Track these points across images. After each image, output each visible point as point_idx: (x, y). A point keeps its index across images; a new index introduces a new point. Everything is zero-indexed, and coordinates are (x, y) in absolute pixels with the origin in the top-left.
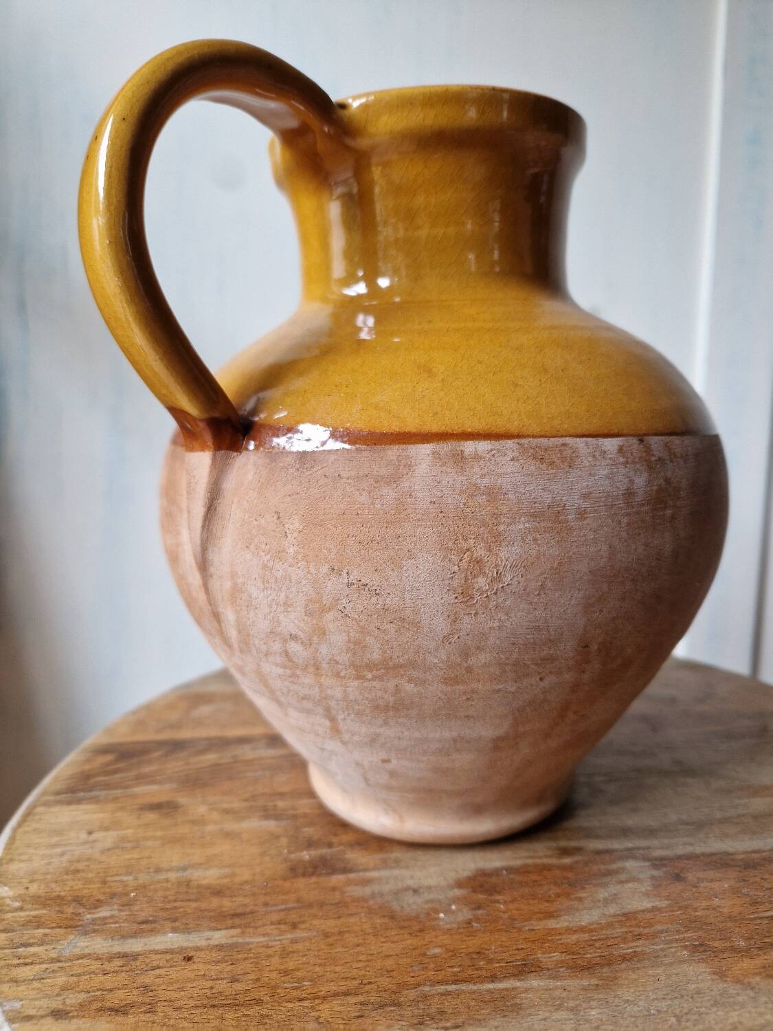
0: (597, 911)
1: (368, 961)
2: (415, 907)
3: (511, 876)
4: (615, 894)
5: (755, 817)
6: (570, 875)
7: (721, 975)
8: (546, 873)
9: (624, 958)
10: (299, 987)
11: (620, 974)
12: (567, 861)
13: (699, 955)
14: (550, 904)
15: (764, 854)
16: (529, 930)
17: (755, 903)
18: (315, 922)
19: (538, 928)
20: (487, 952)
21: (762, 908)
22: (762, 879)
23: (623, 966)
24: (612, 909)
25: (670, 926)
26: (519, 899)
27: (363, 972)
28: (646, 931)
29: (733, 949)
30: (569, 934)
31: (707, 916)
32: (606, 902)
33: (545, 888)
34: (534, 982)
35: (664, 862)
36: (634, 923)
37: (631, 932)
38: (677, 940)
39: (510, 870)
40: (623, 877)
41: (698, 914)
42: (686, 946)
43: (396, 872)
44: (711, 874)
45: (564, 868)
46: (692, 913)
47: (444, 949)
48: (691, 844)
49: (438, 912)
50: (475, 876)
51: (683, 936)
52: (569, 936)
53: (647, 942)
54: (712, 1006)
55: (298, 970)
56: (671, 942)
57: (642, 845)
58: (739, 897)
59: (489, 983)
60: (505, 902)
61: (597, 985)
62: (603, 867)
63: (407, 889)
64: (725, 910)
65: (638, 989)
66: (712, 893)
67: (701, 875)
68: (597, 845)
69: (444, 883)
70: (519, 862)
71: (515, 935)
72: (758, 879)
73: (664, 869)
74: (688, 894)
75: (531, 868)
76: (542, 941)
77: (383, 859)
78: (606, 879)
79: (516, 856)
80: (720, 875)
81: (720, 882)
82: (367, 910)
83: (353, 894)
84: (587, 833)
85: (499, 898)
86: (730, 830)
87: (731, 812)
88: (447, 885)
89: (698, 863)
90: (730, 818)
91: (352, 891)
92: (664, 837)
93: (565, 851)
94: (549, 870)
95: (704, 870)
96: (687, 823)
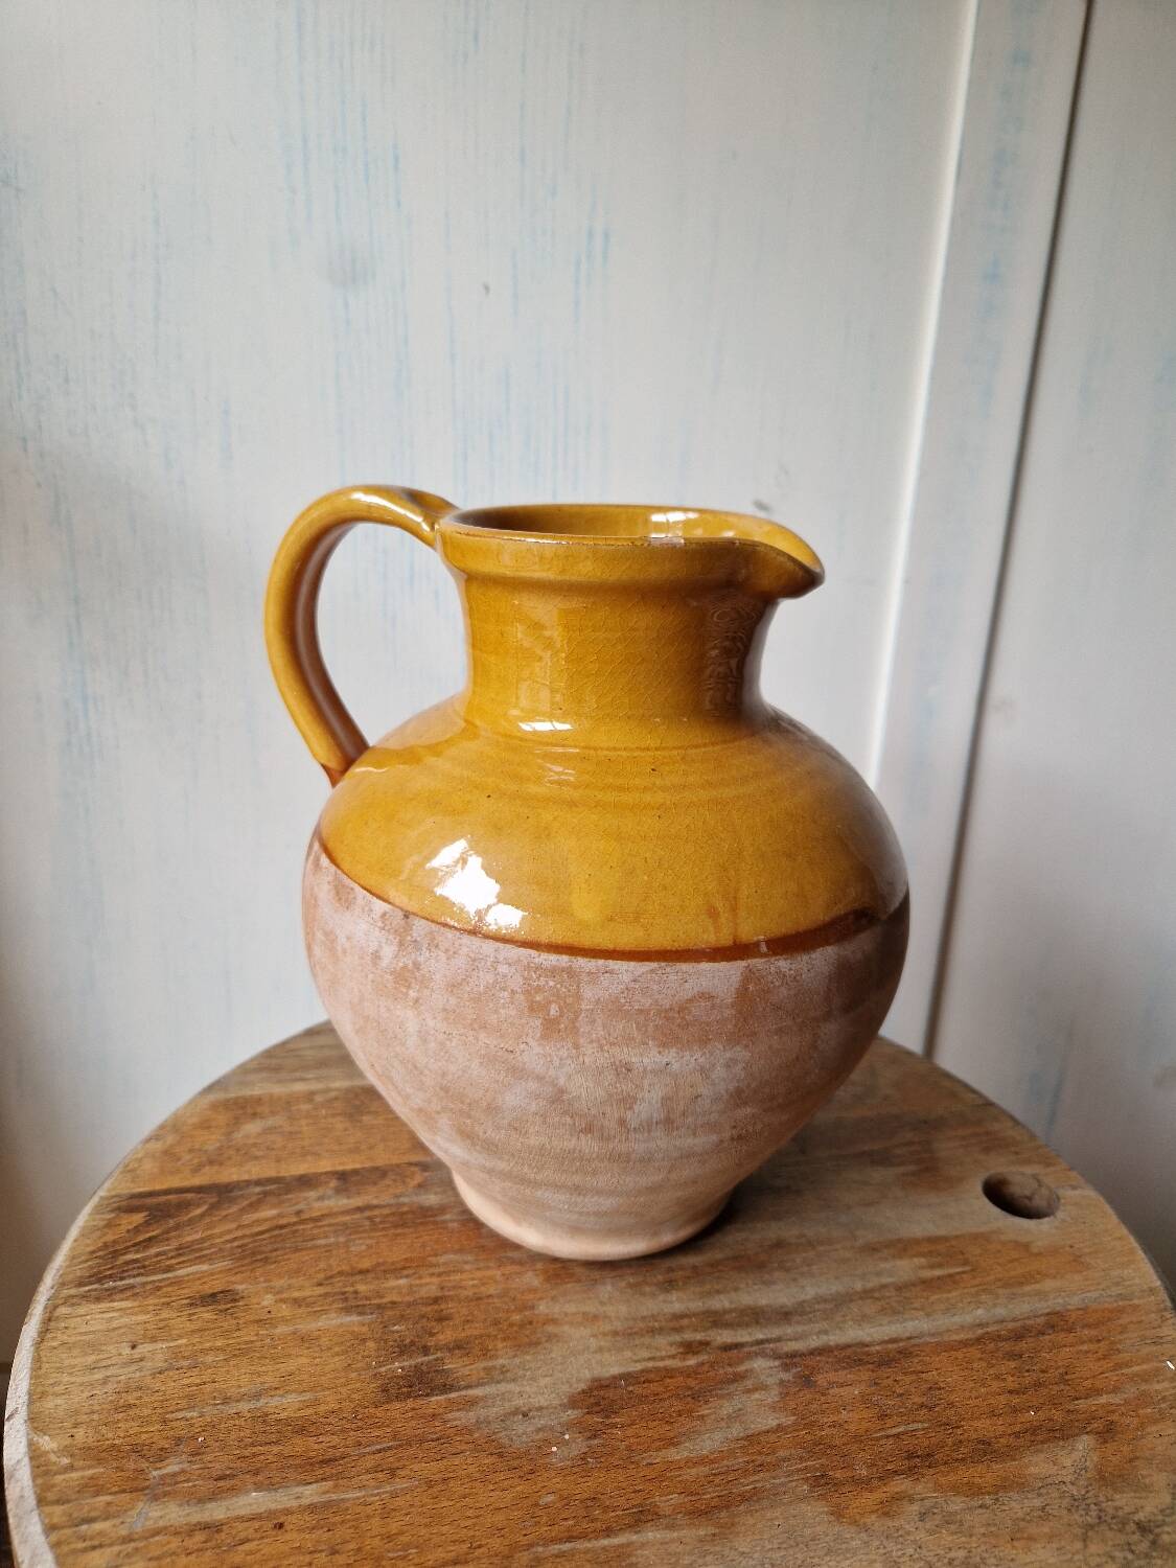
0: (720, 1434)
1: (477, 1517)
2: (524, 1438)
3: (631, 1388)
4: (740, 1410)
5: (899, 1288)
6: (692, 1383)
7: (838, 1514)
8: (668, 1381)
9: (744, 1498)
10: (405, 1557)
11: (737, 1520)
12: (692, 1361)
13: (819, 1490)
14: (670, 1428)
15: (901, 1344)
16: (648, 1464)
18: (416, 1467)
19: (657, 1461)
20: (602, 1497)
21: (890, 1423)
22: (895, 1380)
23: (742, 1508)
24: (736, 1431)
25: (793, 1451)
26: (637, 1421)
27: (471, 1533)
28: (768, 1459)
29: (856, 1481)
30: (688, 1468)
31: (832, 1436)
32: (731, 1419)
33: (667, 1403)
34: (651, 1535)
35: (795, 1360)
36: (758, 1448)
37: (752, 1462)
38: (799, 1470)
39: (626, 1377)
40: (749, 1383)
41: (823, 1433)
42: (807, 1478)
43: (503, 1387)
44: (843, 1375)
45: (688, 1373)
46: (818, 1432)
47: (557, 1496)
48: (826, 1332)
49: (550, 1445)
50: (591, 1389)
51: (804, 1465)
52: (689, 1471)
53: (768, 1474)
54: (826, 1555)
55: (401, 1533)
56: (791, 1474)
57: (774, 1336)
58: (868, 1408)
59: (604, 1538)
60: (623, 1426)
61: (714, 1535)
62: (730, 1370)
63: (515, 1412)
65: (756, 1537)
66: (840, 1403)
67: (832, 1376)
68: (725, 1336)
69: (556, 1402)
70: (639, 1367)
71: (634, 1472)
72: (890, 1381)
73: (794, 1371)
74: (815, 1406)
75: (652, 1376)
76: (661, 1478)
77: (487, 1370)
78: (732, 1388)
79: (635, 1358)
80: (852, 1376)
81: (851, 1386)
82: (471, 1446)
83: (455, 1423)
84: (716, 1320)
85: (618, 1420)
86: (870, 1308)
87: (873, 1282)
88: (560, 1405)
89: (830, 1360)
90: (872, 1290)
91: (455, 1420)
92: (798, 1323)
93: (689, 1348)
94: (671, 1377)
95: (836, 1371)
96: (825, 1301)
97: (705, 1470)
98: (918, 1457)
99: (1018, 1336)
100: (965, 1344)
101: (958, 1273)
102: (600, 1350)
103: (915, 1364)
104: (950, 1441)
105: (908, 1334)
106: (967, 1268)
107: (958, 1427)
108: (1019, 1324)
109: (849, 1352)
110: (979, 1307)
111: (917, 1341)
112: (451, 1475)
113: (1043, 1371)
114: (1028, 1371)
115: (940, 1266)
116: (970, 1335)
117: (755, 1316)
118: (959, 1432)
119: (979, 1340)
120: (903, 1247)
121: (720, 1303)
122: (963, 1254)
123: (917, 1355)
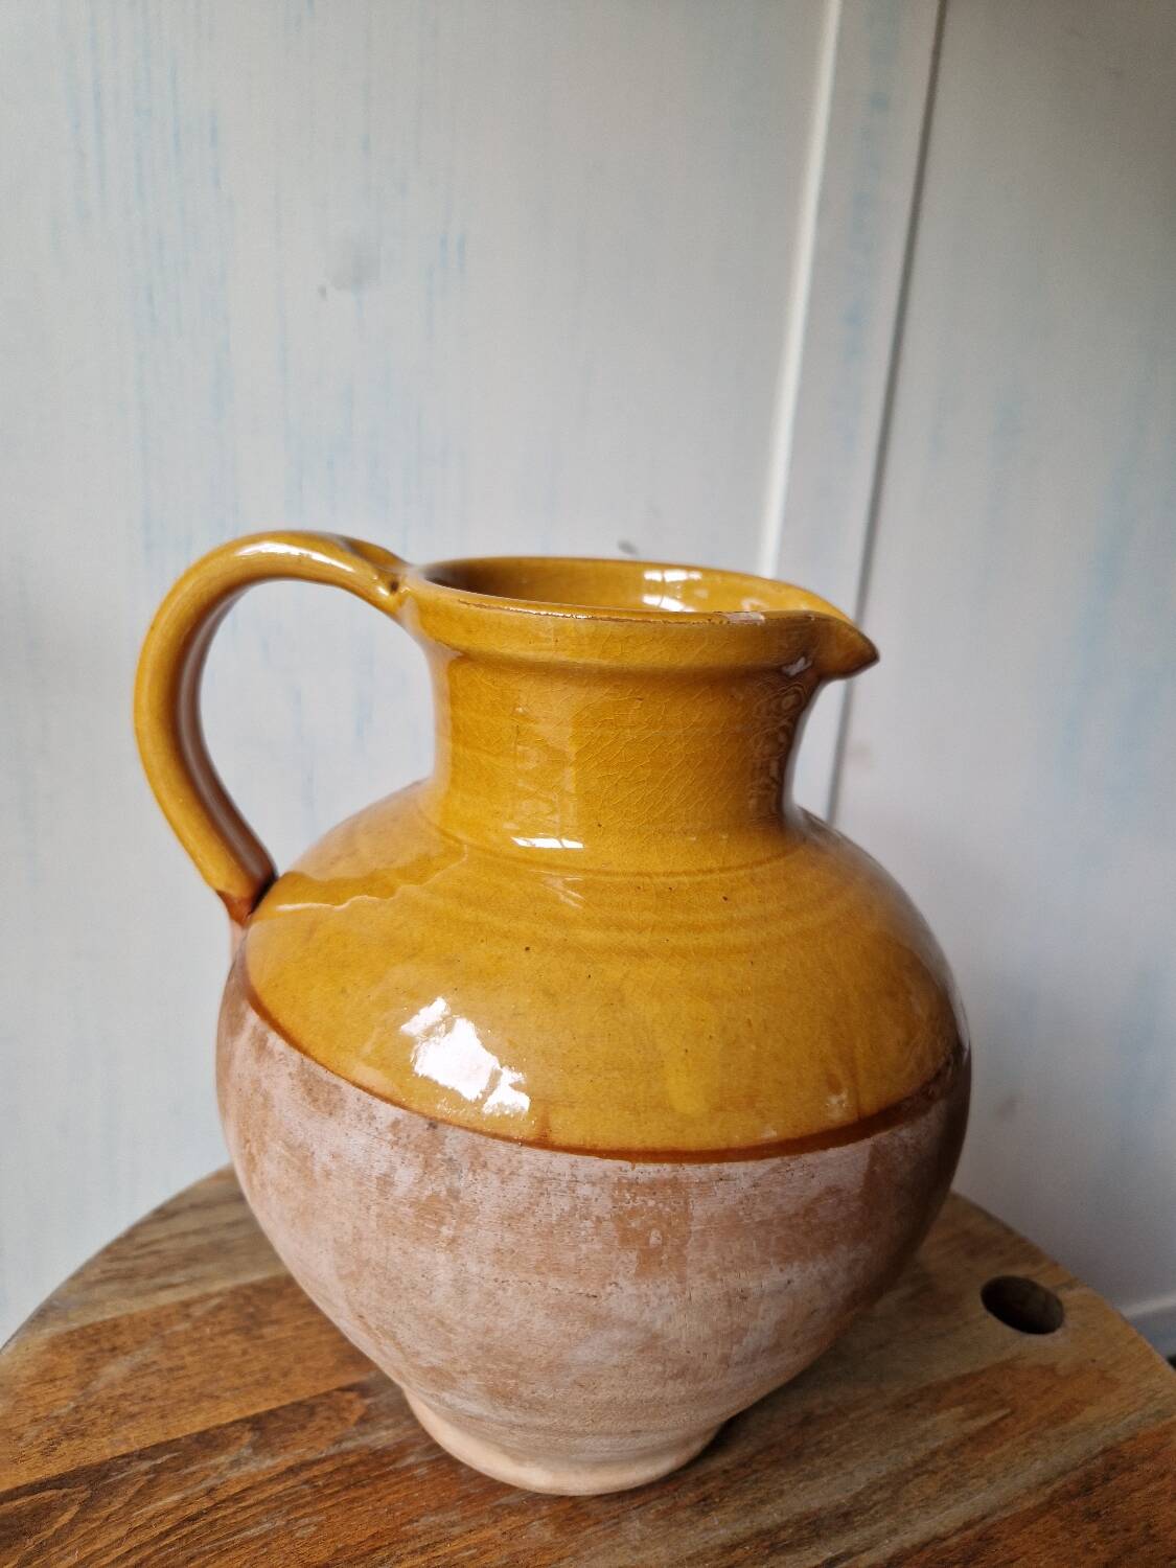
5: (950, 1453)
15: (977, 1528)
57: (843, 1550)
87: (922, 1450)
90: (923, 1462)
92: (863, 1525)
96: (881, 1487)
99: (1086, 1487)
100: (1040, 1511)
101: (1001, 1420)
103: (1000, 1551)
105: (979, 1514)
106: (1006, 1411)
108: (1079, 1473)
110: (1036, 1460)
111: (990, 1521)
113: (1127, 1530)
114: (1112, 1533)
115: (979, 1413)
116: (1041, 1498)
119: (1050, 1504)
120: (933, 1397)
121: (771, 1516)
122: (996, 1392)
123: (999, 1540)
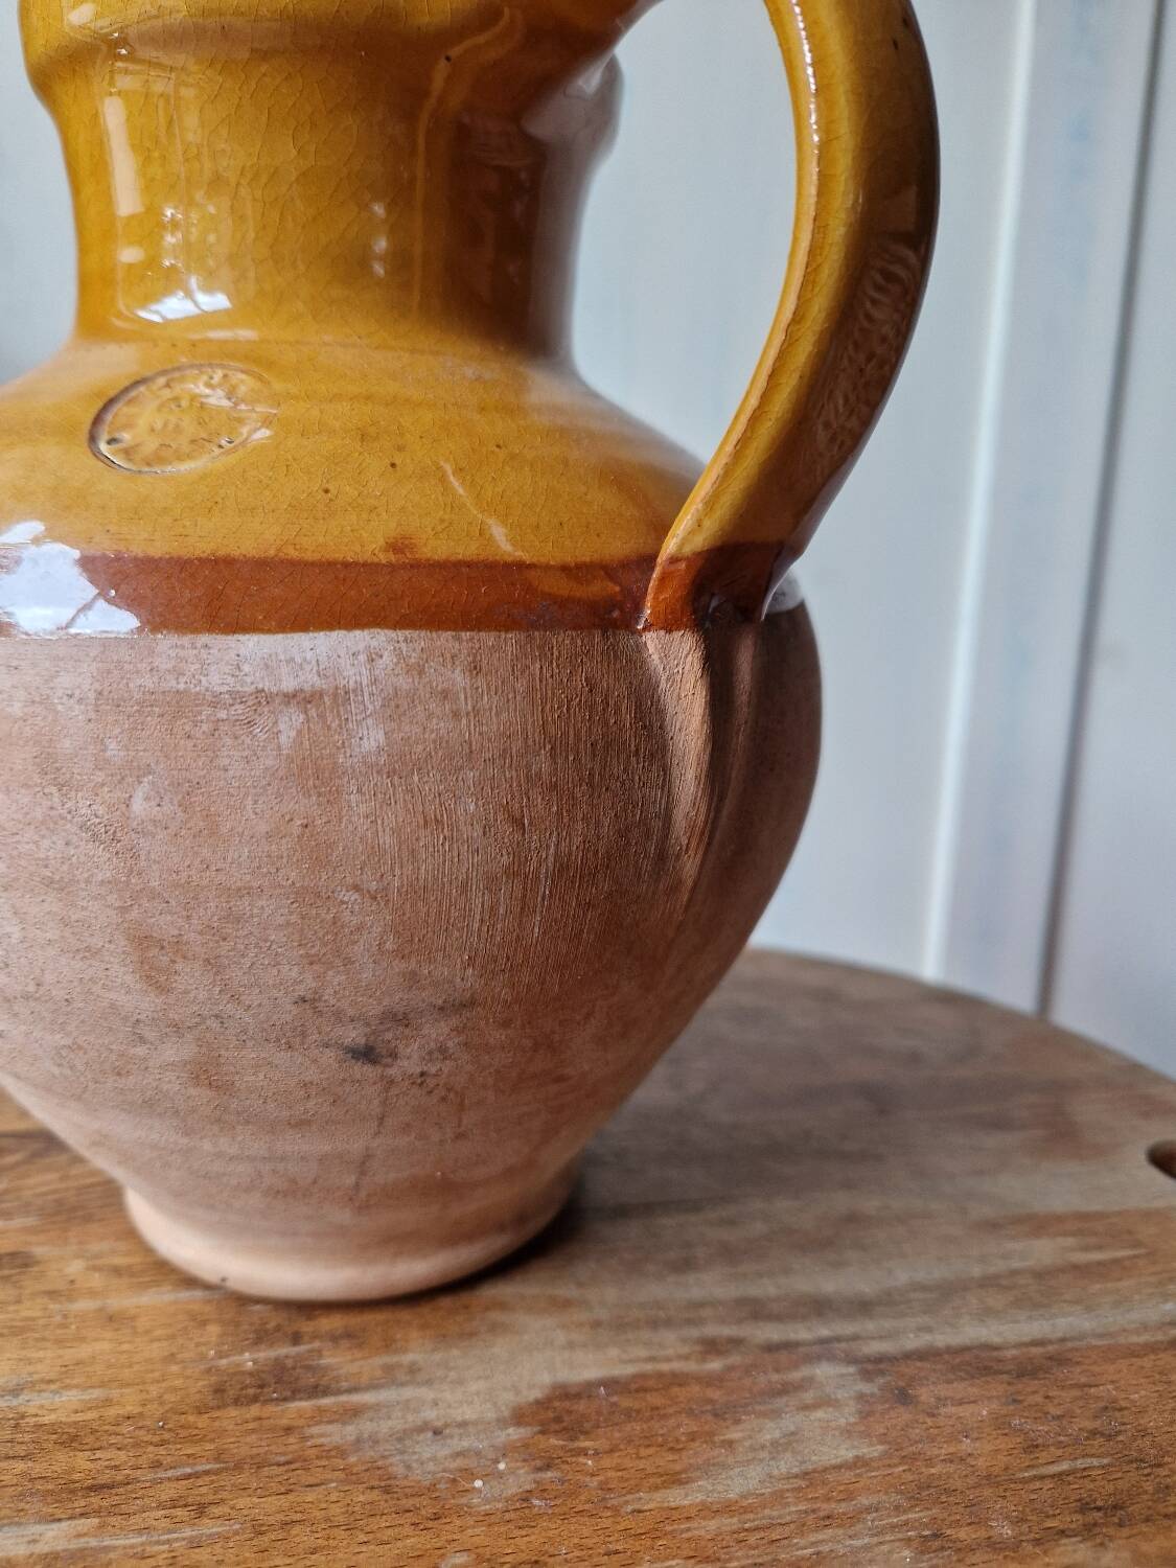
0: (759, 1469)
2: (431, 1467)
3: (615, 1399)
4: (793, 1434)
5: (1040, 1275)
6: (714, 1394)
8: (675, 1390)
12: (715, 1365)
13: (931, 1559)
14: (676, 1457)
15: (1050, 1348)
16: (634, 1511)
17: (1032, 1447)
18: (242, 1502)
19: (650, 1506)
20: (551, 1560)
21: (1044, 1456)
22: (1047, 1397)
24: (786, 1464)
25: (883, 1497)
26: (622, 1447)
28: (842, 1508)
29: (994, 1547)
30: (704, 1518)
31: (949, 1475)
32: (777, 1448)
33: (672, 1422)
35: (882, 1366)
36: (823, 1491)
37: (814, 1511)
38: (893, 1527)
39: (612, 1384)
40: (808, 1396)
41: (933, 1471)
42: (909, 1539)
43: (408, 1393)
44: (961, 1389)
45: (709, 1381)
46: (923, 1470)
47: (474, 1556)
48: (929, 1330)
49: (473, 1477)
50: (549, 1399)
51: (904, 1518)
52: (703, 1523)
53: (840, 1532)
56: (881, 1532)
57: (848, 1332)
58: (1006, 1435)
60: (597, 1453)
62: (775, 1377)
63: (422, 1429)
64: (981, 1463)
66: (959, 1427)
67: (943, 1390)
68: (771, 1332)
69: (491, 1415)
70: (630, 1370)
71: (607, 1523)
72: (1038, 1398)
73: (881, 1381)
74: (917, 1431)
75: (651, 1383)
76: (654, 1534)
77: (389, 1369)
78: (780, 1402)
79: (625, 1356)
80: (975, 1390)
81: (979, 1405)
82: (342, 1475)
83: (322, 1440)
84: (756, 1310)
85: (587, 1444)
86: (996, 1300)
87: (998, 1266)
88: (498, 1420)
89: (939, 1367)
90: (997, 1277)
91: (321, 1435)
92: (884, 1316)
93: (712, 1347)
94: (680, 1385)
95: (949, 1382)
96: (924, 1288)
97: (731, 1523)
98: (1099, 1509)
100: (1152, 1348)
101: (1130, 1258)
102: (571, 1345)
103: (1078, 1375)
104: (1149, 1487)
105: (1060, 1335)
106: (1142, 1251)
107: (1159, 1465)
109: (967, 1357)
110: (1166, 1301)
111: (1070, 1345)
112: (298, 1517)
115: (1100, 1248)
116: (1160, 1337)
117: (820, 1307)
118: (1163, 1472)
120: (1040, 1225)
121: (766, 1288)
122: (1132, 1234)
123: (1078, 1363)
